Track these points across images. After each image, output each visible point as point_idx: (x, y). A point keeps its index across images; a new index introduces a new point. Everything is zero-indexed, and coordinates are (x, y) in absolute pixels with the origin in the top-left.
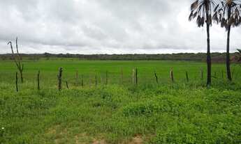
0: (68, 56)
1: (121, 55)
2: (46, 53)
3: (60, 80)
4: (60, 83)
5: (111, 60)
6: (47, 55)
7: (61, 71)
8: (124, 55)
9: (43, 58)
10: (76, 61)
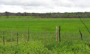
0: (26, 14)
1: (72, 13)
2: (6, 12)
5: (63, 17)
6: (7, 14)
8: (75, 13)
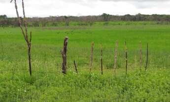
3: (65, 59)
4: (64, 63)
7: (65, 44)
9: (98, 23)
10: (150, 26)
